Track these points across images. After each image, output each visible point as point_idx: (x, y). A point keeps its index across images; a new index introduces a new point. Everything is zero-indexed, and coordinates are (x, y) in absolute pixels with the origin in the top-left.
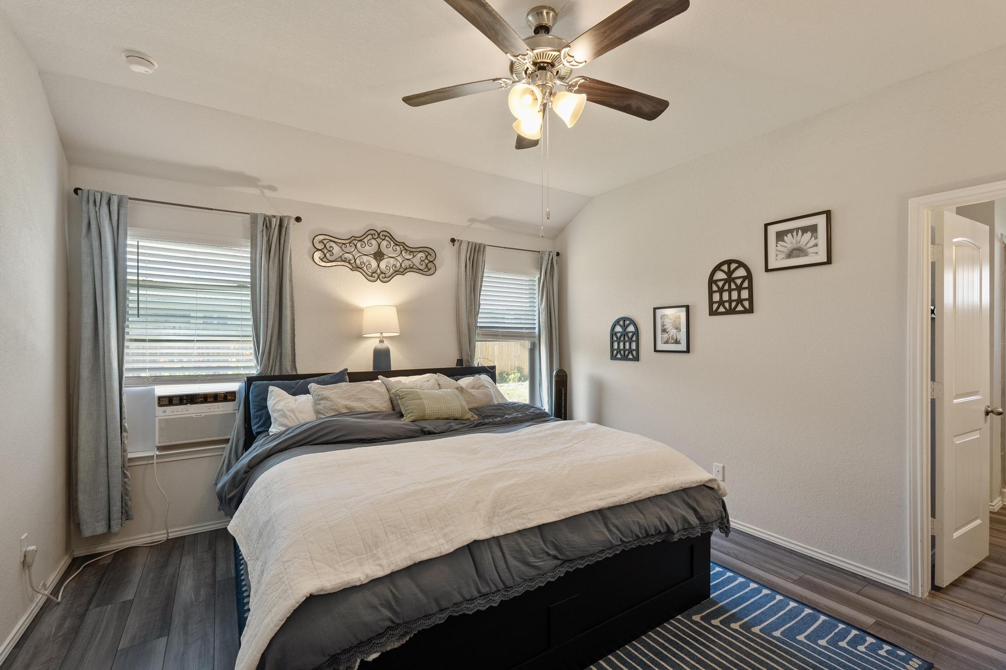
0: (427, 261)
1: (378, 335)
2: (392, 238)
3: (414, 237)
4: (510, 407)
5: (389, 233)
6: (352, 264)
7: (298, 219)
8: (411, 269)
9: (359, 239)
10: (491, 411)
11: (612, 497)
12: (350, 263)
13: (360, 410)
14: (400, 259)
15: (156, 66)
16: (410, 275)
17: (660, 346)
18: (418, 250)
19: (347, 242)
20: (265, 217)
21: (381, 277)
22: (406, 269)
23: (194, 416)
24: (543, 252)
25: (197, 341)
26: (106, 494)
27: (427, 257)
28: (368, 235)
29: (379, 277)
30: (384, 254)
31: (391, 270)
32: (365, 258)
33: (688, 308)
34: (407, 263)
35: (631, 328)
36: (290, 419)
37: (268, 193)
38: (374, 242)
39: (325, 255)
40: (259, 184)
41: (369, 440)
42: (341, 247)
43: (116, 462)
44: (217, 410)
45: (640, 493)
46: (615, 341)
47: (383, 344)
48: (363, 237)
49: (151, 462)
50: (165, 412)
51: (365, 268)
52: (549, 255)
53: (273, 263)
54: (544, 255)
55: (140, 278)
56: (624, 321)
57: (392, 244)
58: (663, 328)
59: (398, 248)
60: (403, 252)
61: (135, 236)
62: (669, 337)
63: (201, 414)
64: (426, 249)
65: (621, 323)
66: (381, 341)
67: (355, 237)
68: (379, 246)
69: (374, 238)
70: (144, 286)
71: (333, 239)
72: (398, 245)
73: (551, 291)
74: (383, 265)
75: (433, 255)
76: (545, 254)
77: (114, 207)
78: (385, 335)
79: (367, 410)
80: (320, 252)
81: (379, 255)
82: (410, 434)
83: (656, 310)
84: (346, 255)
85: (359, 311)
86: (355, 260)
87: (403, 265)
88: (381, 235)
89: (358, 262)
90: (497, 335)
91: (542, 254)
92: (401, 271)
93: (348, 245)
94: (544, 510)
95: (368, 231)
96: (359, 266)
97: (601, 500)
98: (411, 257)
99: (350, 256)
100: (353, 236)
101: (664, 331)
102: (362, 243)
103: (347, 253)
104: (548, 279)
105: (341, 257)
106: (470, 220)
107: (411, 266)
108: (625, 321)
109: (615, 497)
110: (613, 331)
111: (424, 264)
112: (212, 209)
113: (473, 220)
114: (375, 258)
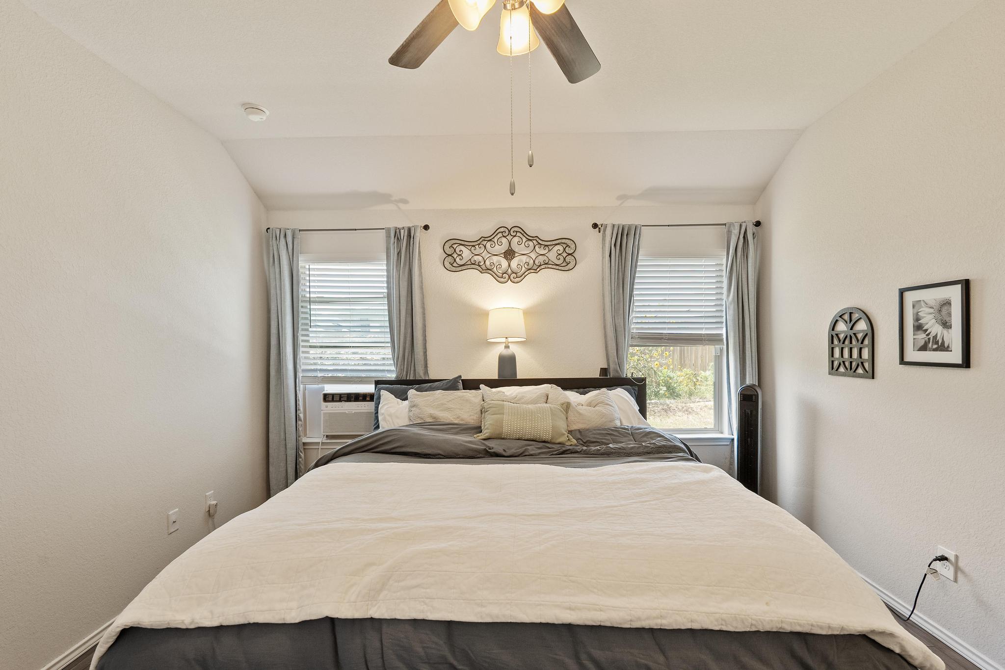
0: (565, 255)
1: (504, 340)
2: (524, 233)
3: (548, 230)
4: (629, 434)
5: (520, 228)
6: (482, 267)
7: (426, 227)
8: (547, 264)
9: (489, 239)
10: (598, 436)
11: (596, 610)
12: (479, 266)
13: (444, 420)
14: (533, 255)
15: (267, 112)
16: (545, 273)
17: (912, 355)
18: (554, 243)
19: (476, 243)
20: (396, 229)
21: (512, 277)
22: (540, 266)
23: (347, 411)
24: (731, 224)
25: (353, 347)
26: (285, 469)
27: (565, 249)
28: (498, 233)
29: (509, 277)
30: (514, 252)
31: (523, 268)
32: (495, 259)
33: (966, 285)
34: (541, 259)
35: (862, 326)
36: (388, 423)
37: (401, 205)
38: (504, 240)
39: (455, 260)
40: (393, 199)
41: (425, 455)
42: (470, 250)
43: (291, 444)
44: (363, 408)
45: (661, 617)
46: (837, 346)
47: (508, 349)
48: (492, 237)
49: (317, 447)
50: (327, 407)
51: (495, 268)
52: (741, 226)
53: (404, 272)
54: (732, 228)
55: (311, 296)
56: (851, 313)
57: (525, 240)
58: (916, 324)
59: (531, 243)
60: (537, 247)
61: (307, 261)
62: (929, 339)
63: (351, 411)
64: (563, 241)
65: (846, 317)
66: (507, 347)
67: (484, 237)
68: (510, 244)
69: (504, 236)
70: (315, 302)
71: (463, 243)
72: (531, 240)
73: (744, 276)
74: (514, 263)
75: (573, 246)
76: (734, 226)
77: (289, 239)
78: (510, 340)
79: (452, 421)
80: (450, 257)
81: (509, 254)
82: (471, 453)
83: (904, 293)
84: (476, 258)
85: (485, 314)
86: (485, 262)
87: (537, 262)
88: (512, 231)
89: (488, 263)
90: (661, 339)
91: (729, 227)
92: (535, 268)
93: (477, 247)
94: (462, 601)
95: (500, 228)
96: (489, 267)
97: (570, 609)
98: (546, 251)
99: (480, 258)
100: (482, 237)
101: (918, 328)
102: (492, 243)
103: (476, 255)
104: (738, 260)
105: (470, 259)
106: (620, 198)
107: (546, 262)
108: (850, 316)
109: (601, 610)
110: (833, 330)
111: (562, 259)
112: (356, 230)
113: (623, 198)
114: (506, 257)
